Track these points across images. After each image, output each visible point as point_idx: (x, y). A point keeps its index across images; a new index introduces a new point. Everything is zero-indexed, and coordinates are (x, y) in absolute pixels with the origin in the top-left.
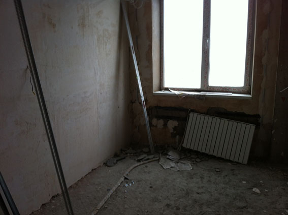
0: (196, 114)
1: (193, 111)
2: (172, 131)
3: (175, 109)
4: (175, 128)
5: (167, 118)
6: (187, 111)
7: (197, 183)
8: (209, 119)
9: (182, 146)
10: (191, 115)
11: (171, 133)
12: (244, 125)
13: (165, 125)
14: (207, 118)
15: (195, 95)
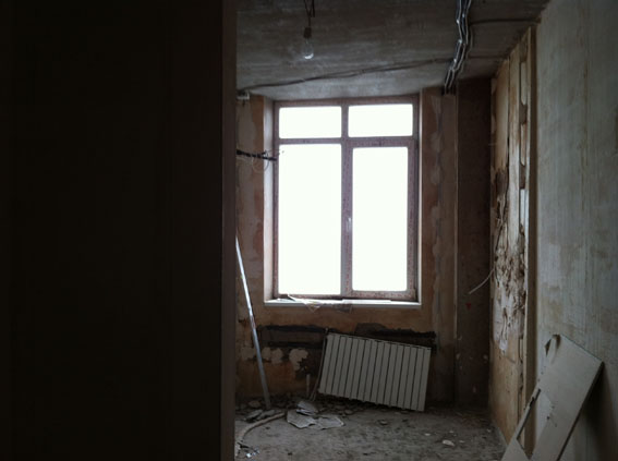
0: (337, 336)
1: (332, 331)
2: (298, 368)
3: (302, 329)
4: (303, 363)
5: (288, 346)
6: (324, 332)
7: (359, 441)
8: (359, 342)
9: (317, 392)
10: (330, 337)
11: (297, 372)
12: (414, 349)
13: (286, 358)
14: (356, 340)
15: (334, 305)
